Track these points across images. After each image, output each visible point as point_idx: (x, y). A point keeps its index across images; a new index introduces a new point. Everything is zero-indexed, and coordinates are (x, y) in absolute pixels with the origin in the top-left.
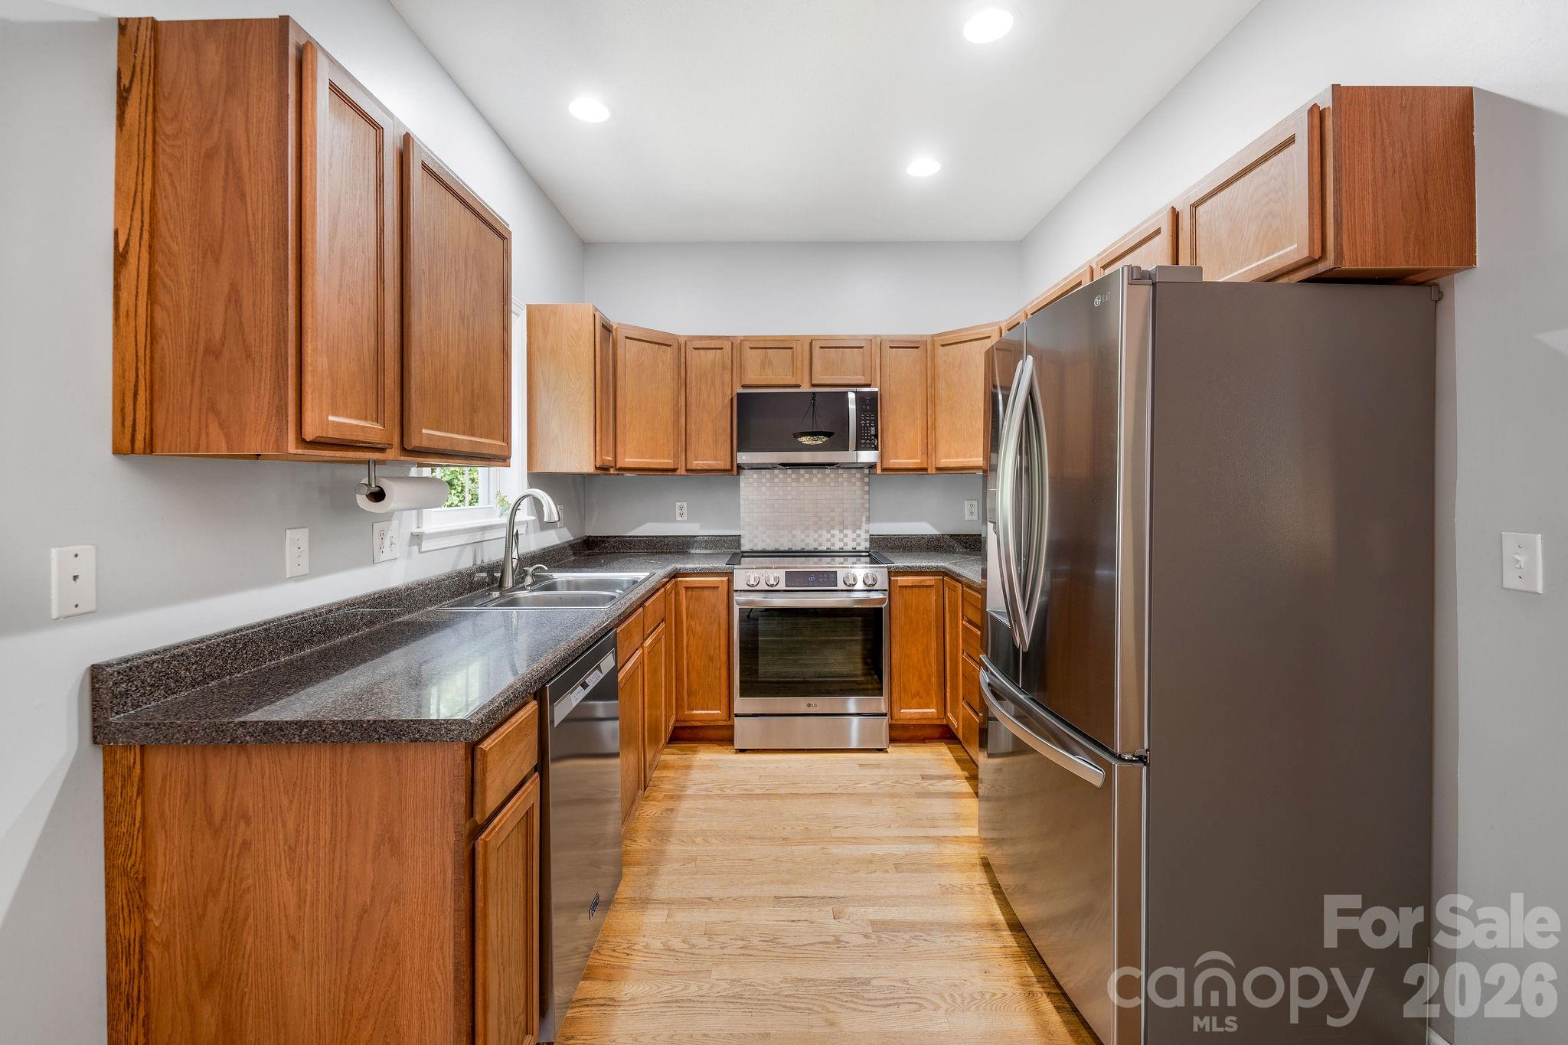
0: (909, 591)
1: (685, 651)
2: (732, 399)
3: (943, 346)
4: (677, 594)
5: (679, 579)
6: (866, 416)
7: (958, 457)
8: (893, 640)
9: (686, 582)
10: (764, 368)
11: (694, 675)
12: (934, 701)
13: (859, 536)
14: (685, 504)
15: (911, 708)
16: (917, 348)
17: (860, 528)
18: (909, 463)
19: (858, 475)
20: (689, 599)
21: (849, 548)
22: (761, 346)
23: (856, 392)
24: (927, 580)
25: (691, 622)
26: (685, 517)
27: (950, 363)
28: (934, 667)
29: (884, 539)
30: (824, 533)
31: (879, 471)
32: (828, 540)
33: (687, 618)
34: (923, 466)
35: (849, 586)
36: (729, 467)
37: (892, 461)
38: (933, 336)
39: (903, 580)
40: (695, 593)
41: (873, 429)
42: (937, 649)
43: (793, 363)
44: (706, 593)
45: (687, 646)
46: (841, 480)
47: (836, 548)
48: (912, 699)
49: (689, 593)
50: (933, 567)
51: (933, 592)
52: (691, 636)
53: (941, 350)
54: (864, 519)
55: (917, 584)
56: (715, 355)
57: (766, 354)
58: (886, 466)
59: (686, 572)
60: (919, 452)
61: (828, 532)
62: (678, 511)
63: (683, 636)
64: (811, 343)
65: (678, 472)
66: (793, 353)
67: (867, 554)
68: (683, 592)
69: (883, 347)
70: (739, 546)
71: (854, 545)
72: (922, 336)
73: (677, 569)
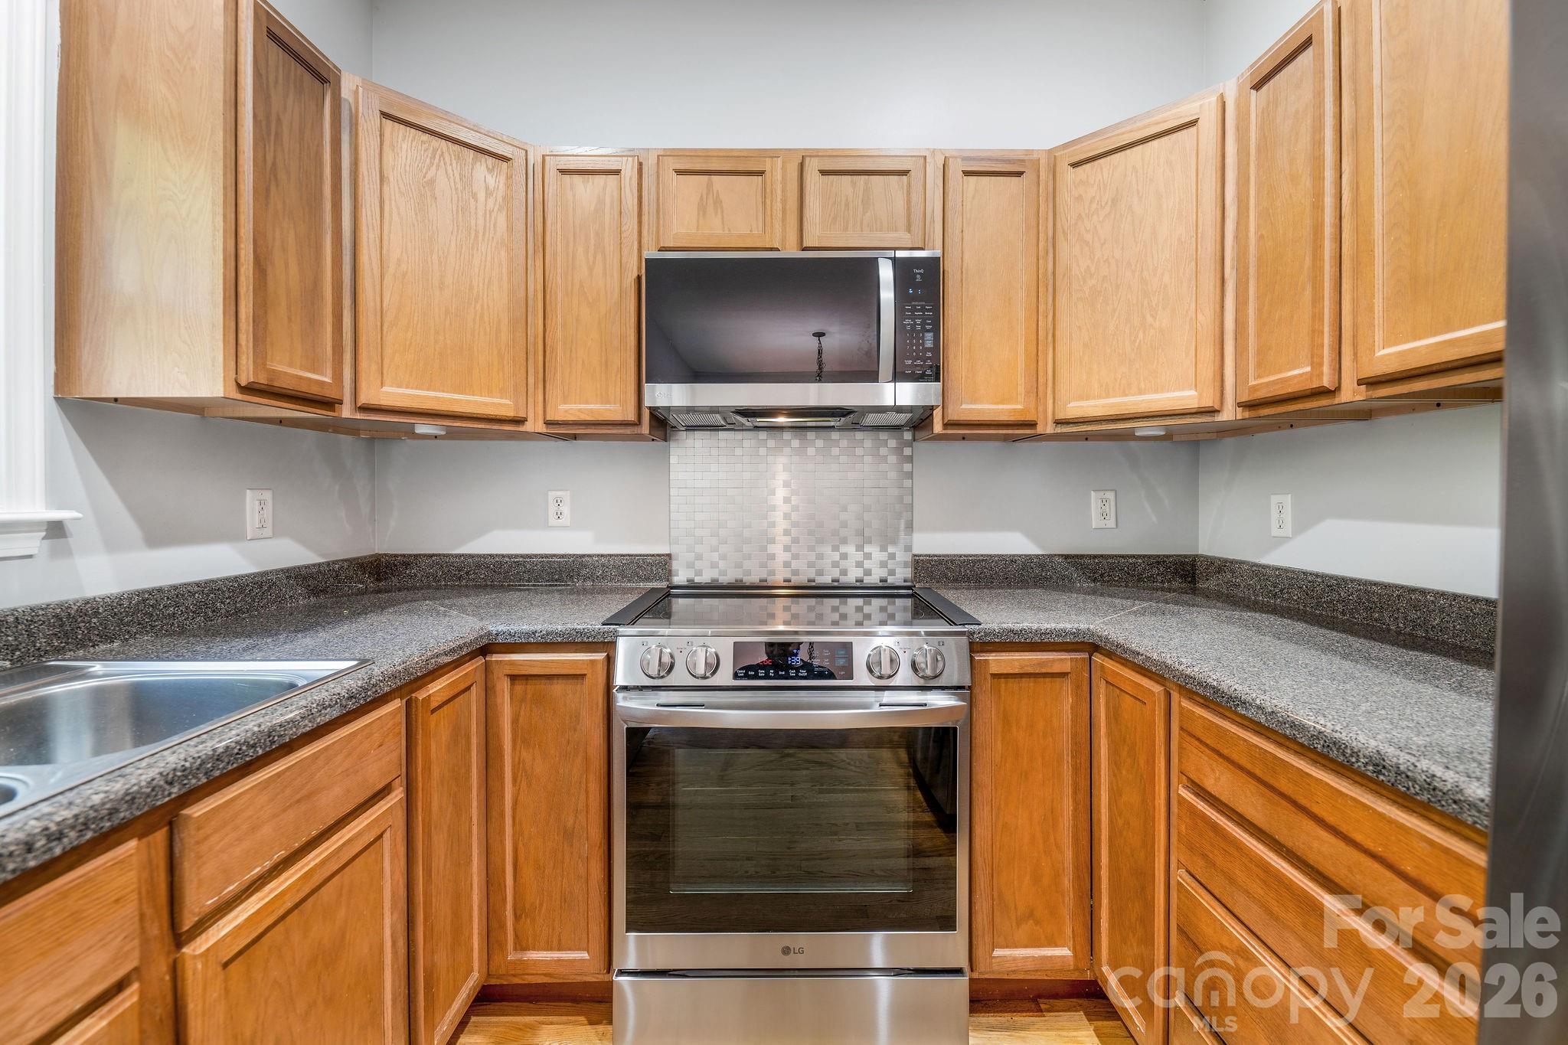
0: (1013, 684)
1: (508, 821)
2: (639, 278)
3: (1075, 165)
4: (489, 690)
5: (495, 657)
6: (913, 311)
7: (1108, 396)
8: (976, 795)
9: (512, 663)
10: (704, 214)
11: (528, 872)
12: (1068, 931)
13: (892, 556)
14: (565, 495)
15: (1015, 946)
16: (1019, 174)
17: (894, 542)
18: (1002, 411)
19: (892, 443)
20: (517, 701)
21: (873, 579)
22: (698, 167)
23: (894, 260)
24: (1054, 661)
25: (524, 754)
26: (566, 520)
27: (1093, 198)
28: (1069, 854)
29: (940, 562)
30: (827, 550)
31: (938, 428)
32: (835, 564)
33: (514, 742)
34: (1029, 418)
35: (881, 677)
36: (631, 416)
37: (964, 406)
38: (1050, 151)
39: (998, 661)
40: (531, 687)
41: (929, 336)
42: (1075, 817)
43: (764, 203)
44: (558, 688)
45: (514, 809)
46: (859, 451)
47: (851, 578)
48: (1018, 925)
49: (519, 688)
50: (1066, 633)
51: (1067, 688)
52: (524, 784)
53: (1069, 175)
54: (902, 526)
55: (1030, 670)
56: (604, 188)
57: (710, 185)
58: (953, 415)
59: (511, 640)
60: (1021, 389)
61: (835, 548)
62: (552, 508)
63: (503, 784)
64: (802, 165)
65: (528, 427)
66: (764, 183)
67: (910, 592)
68: (504, 686)
69: (950, 173)
70: (669, 573)
71: (883, 573)
72: (1029, 152)
73: (489, 634)
